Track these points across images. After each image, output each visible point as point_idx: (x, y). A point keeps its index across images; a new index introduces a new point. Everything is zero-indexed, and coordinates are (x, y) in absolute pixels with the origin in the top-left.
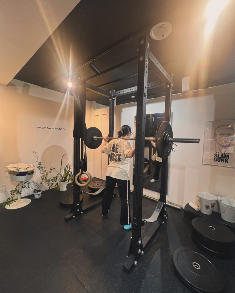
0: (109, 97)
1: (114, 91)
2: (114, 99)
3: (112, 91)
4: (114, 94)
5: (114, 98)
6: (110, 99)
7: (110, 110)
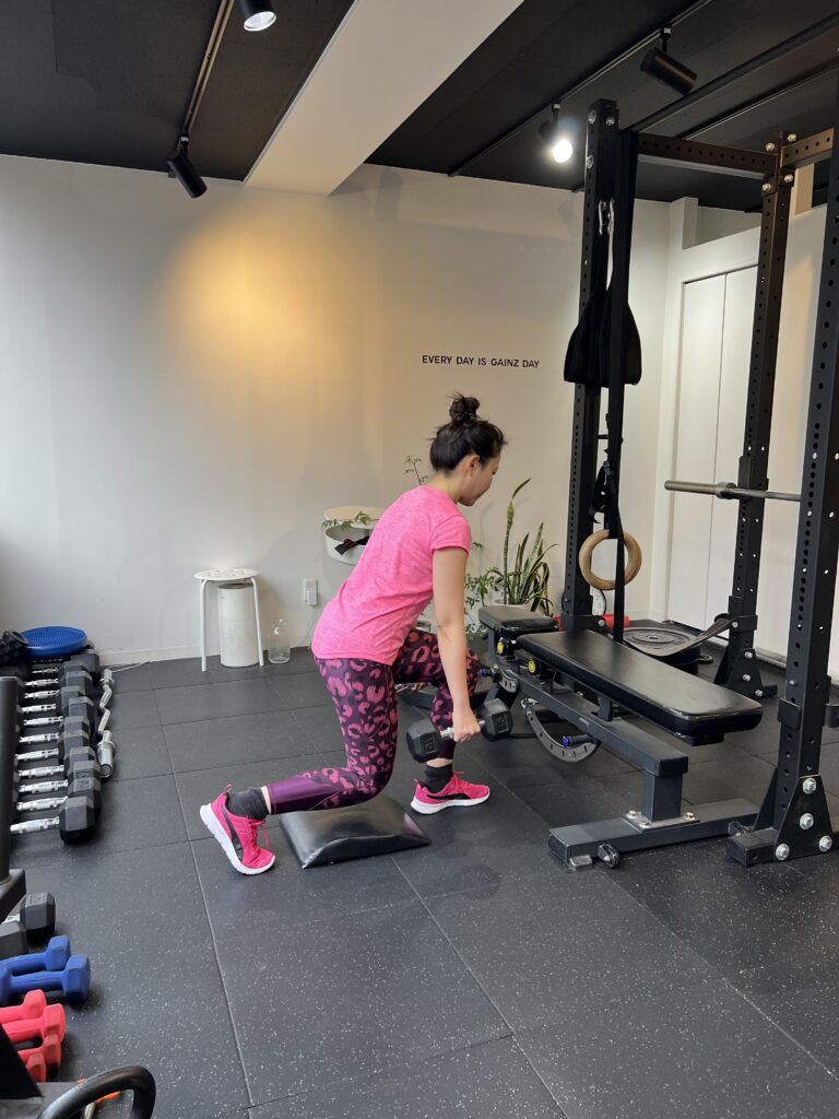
0: (759, 176)
1: (792, 137)
2: (792, 183)
3: (781, 142)
4: (787, 156)
5: (788, 178)
6: (766, 187)
7: (764, 240)
